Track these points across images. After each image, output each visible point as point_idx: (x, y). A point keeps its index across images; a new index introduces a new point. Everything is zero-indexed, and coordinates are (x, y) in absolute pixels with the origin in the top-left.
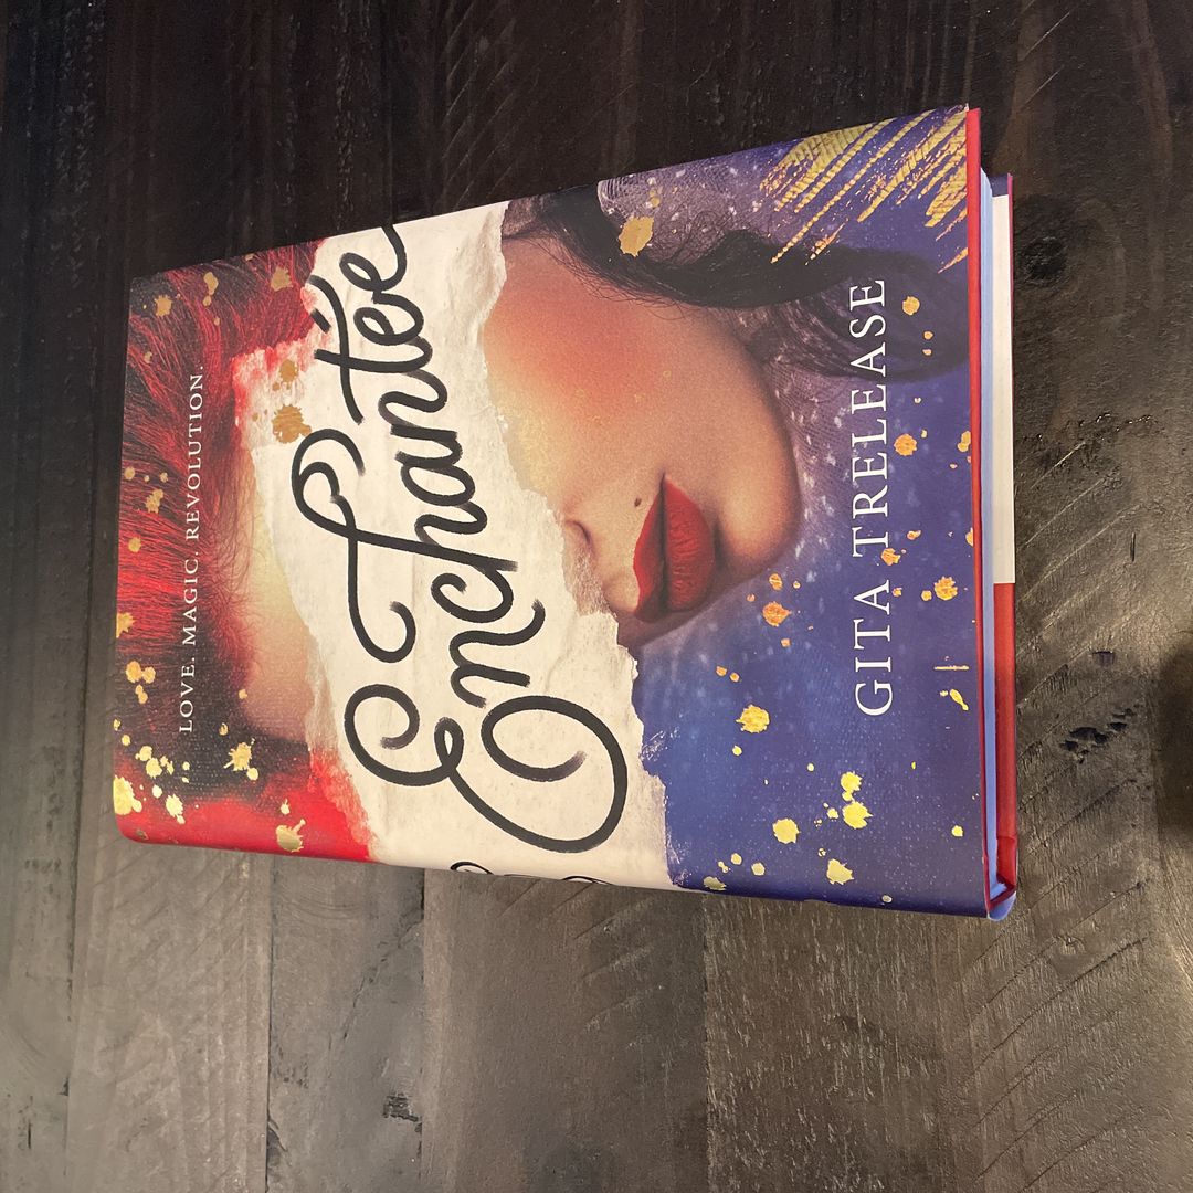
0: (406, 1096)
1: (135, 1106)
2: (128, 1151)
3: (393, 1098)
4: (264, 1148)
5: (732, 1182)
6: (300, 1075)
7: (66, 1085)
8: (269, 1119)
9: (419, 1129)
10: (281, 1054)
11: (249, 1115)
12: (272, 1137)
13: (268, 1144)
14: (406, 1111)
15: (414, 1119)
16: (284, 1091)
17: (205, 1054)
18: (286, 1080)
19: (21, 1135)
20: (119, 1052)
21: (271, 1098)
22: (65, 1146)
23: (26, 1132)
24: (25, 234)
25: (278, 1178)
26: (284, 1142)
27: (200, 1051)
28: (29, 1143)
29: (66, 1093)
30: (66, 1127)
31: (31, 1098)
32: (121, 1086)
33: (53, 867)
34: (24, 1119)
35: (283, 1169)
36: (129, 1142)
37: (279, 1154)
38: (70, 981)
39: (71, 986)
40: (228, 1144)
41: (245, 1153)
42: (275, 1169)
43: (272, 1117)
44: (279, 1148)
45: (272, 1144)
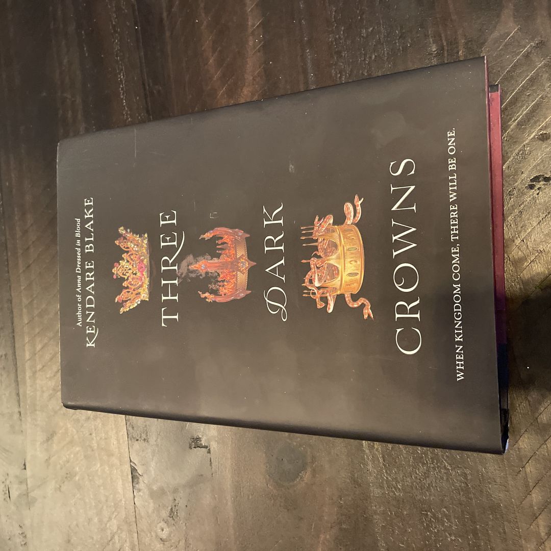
0: (200, 436)
1: (61, 469)
2: (60, 491)
3: (193, 439)
4: (130, 477)
5: (376, 446)
6: (144, 436)
7: (25, 465)
8: (131, 461)
9: (209, 452)
10: (133, 428)
11: (120, 461)
12: (133, 470)
13: (132, 474)
14: (201, 444)
15: (206, 447)
16: (137, 445)
17: (94, 435)
18: (137, 440)
19: (5, 493)
20: (49, 443)
21: (130, 450)
22: (28, 495)
23: (7, 492)
25: (139, 490)
26: (140, 472)
27: (91, 434)
28: (9, 497)
29: (25, 469)
30: (27, 485)
31: (8, 474)
32: (53, 459)
33: (3, 357)
34: (5, 486)
35: (141, 485)
36: (60, 487)
37: (138, 478)
38: (20, 412)
39: (20, 414)
40: (111, 479)
41: (121, 481)
42: (137, 485)
43: (132, 460)
44: (138, 475)
45: (134, 474)
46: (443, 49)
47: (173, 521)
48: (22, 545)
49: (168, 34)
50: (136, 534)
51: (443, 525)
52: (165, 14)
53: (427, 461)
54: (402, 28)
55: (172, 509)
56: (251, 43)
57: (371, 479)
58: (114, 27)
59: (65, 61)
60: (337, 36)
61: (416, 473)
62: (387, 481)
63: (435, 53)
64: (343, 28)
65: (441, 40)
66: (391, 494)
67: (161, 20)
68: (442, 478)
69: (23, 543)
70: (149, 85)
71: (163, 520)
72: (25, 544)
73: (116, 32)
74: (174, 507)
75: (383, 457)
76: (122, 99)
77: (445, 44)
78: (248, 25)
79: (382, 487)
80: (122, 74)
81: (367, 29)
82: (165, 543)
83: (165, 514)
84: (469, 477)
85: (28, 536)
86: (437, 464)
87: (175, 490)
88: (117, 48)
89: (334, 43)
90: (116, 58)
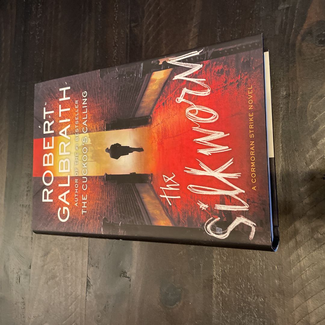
0: (126, 271)
1: (50, 272)
2: (47, 284)
3: (123, 272)
4: (86, 284)
5: (219, 297)
6: (96, 265)
7: (30, 266)
8: (87, 276)
9: (130, 280)
10: (91, 259)
11: (82, 275)
12: (88, 281)
13: (87, 283)
14: (126, 275)
15: (129, 278)
16: (92, 269)
17: (70, 258)
18: (93, 266)
19: (17, 279)
20: (45, 257)
21: (88, 271)
22: (29, 282)
23: (19, 279)
24: (23, 29)
25: (90, 293)
26: (91, 283)
27: (68, 258)
28: (19, 282)
29: (30, 268)
30: (30, 277)
31: (20, 269)
32: (46, 266)
33: (28, 206)
34: (18, 275)
35: (91, 290)
36: (48, 282)
38: (32, 238)
40: (76, 283)
41: (80, 286)
42: (89, 290)
44: (90, 285)
45: (88, 283)
46: (289, 95)
47: (105, 313)
48: (22, 308)
50: (84, 316)
52: (144, 42)
53: (245, 311)
55: (105, 306)
57: (214, 314)
58: (115, 43)
59: (86, 55)
62: (222, 317)
63: (285, 96)
65: (289, 90)
67: (141, 46)
68: (251, 321)
69: (23, 307)
71: (100, 311)
72: (24, 308)
73: (116, 46)
74: (107, 306)
75: (222, 303)
77: (291, 92)
79: (219, 319)
83: (101, 308)
85: (26, 304)
86: (250, 313)
87: (109, 297)
88: (115, 54)
90: (114, 60)
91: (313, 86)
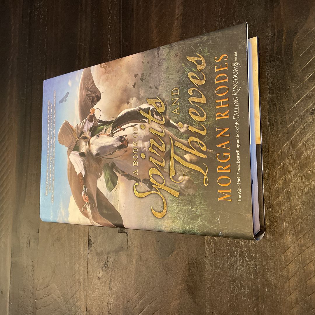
1: (55, 235)
2: (53, 245)
4: (87, 243)
5: (211, 244)
7: (38, 230)
9: (127, 236)
11: (84, 234)
12: (90, 240)
14: (124, 231)
15: (126, 233)
16: (93, 228)
19: (27, 244)
21: (89, 230)
22: (38, 246)
23: (29, 243)
25: (91, 251)
26: (93, 241)
28: (29, 246)
29: (38, 232)
30: (38, 241)
31: (30, 234)
32: (52, 229)
34: (28, 240)
35: (92, 248)
36: (54, 243)
40: (79, 243)
41: (83, 245)
42: (90, 248)
43: (90, 235)
44: (91, 243)
45: (89, 242)
46: (275, 35)
47: (105, 269)
48: (32, 271)
49: (135, 16)
50: (87, 273)
51: (241, 291)
52: (135, 5)
53: (237, 255)
54: (254, 21)
55: (105, 263)
56: (175, 24)
57: (207, 261)
58: (109, 10)
59: (84, 26)
60: (220, 23)
61: (230, 261)
62: (215, 263)
63: (270, 36)
64: (224, 19)
65: (274, 30)
66: (216, 270)
67: (133, 9)
68: (243, 266)
69: (32, 270)
70: (122, 42)
71: (101, 268)
72: (33, 271)
73: (110, 13)
74: (106, 262)
75: (215, 250)
76: (108, 48)
77: (276, 32)
78: (175, 14)
79: (212, 266)
80: (110, 35)
81: (236, 21)
82: (100, 280)
83: (102, 264)
84: (258, 267)
85: (35, 267)
86: (242, 257)
87: (109, 253)
88: (109, 21)
89: (218, 27)
90: (108, 27)
91: (298, 22)
